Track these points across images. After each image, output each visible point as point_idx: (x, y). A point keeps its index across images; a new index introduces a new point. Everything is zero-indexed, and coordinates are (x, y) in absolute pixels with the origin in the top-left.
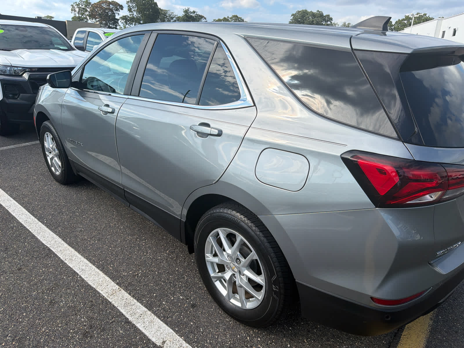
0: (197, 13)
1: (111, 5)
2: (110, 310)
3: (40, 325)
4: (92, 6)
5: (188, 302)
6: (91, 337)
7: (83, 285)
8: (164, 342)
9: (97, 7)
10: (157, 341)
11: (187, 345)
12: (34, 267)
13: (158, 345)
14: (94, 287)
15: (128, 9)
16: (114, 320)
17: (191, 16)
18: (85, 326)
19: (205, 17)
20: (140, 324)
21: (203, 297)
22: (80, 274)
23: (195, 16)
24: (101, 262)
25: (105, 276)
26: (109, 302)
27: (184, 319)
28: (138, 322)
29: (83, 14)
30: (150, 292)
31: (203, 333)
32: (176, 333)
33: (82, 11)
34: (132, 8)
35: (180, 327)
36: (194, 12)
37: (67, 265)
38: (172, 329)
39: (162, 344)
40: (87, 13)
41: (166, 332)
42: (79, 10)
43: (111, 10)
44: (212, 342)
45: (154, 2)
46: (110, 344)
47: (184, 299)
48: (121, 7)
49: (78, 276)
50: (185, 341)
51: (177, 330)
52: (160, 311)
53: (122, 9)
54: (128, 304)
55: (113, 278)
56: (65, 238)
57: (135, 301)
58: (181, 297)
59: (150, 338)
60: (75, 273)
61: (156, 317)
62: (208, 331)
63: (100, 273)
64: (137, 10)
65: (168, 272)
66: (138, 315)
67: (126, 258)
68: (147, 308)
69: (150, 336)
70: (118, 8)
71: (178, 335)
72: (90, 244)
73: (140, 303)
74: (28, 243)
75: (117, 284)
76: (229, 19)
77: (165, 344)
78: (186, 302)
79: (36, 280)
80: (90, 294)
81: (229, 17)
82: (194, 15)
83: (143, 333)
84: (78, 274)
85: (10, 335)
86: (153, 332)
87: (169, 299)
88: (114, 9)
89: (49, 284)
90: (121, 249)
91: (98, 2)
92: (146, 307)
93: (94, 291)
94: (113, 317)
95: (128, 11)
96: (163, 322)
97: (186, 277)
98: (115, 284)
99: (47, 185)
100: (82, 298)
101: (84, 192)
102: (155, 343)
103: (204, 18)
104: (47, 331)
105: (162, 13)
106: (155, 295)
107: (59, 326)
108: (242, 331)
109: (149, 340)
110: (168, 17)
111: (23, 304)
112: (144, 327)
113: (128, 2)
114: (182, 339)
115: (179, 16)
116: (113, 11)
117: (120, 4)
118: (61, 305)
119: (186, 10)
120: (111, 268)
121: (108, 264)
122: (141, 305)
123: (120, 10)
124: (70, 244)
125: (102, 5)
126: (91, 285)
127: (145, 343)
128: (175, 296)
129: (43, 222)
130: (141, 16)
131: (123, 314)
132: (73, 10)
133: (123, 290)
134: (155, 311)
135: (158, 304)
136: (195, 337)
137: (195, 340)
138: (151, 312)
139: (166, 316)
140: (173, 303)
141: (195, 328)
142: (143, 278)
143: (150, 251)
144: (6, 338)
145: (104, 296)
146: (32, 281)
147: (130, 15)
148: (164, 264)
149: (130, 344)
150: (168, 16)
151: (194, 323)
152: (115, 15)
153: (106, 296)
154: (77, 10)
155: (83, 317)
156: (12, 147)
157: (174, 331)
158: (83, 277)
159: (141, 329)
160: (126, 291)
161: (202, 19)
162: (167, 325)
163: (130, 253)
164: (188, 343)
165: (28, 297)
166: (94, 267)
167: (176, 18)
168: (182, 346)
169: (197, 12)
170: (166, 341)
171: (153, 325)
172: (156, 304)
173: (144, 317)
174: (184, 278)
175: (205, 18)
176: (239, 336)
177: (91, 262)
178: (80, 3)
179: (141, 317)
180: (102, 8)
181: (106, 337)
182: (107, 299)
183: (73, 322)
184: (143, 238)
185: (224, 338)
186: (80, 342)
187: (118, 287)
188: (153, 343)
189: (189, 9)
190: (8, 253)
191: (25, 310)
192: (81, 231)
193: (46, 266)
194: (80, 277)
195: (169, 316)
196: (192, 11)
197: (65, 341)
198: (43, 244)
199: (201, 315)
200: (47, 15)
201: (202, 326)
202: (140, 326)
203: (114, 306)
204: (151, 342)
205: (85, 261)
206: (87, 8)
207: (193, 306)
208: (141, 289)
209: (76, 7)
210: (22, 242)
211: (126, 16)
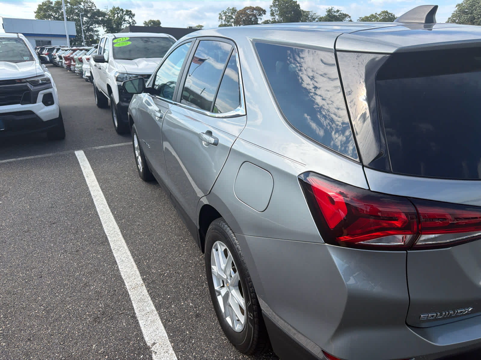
0: (341, 13)
1: (254, 11)
2: (125, 302)
3: (68, 302)
4: (237, 13)
5: (195, 310)
6: (99, 322)
7: (116, 275)
8: (154, 344)
9: (242, 14)
10: (149, 341)
11: (173, 352)
12: (88, 251)
13: (148, 345)
14: (124, 278)
15: (271, 13)
16: (124, 312)
17: (335, 16)
18: (99, 311)
19: (350, 15)
20: (142, 321)
21: (211, 309)
22: (118, 264)
23: (339, 15)
24: (140, 257)
25: (137, 270)
26: (128, 294)
27: (183, 326)
28: (142, 319)
29: (228, 22)
30: (167, 293)
31: (193, 345)
32: (169, 339)
33: (228, 18)
34: (274, 12)
35: (175, 333)
36: (338, 11)
37: (113, 254)
38: (167, 333)
39: (152, 346)
40: (232, 20)
41: (161, 334)
42: (226, 17)
43: (255, 16)
44: (197, 355)
45: (297, 4)
46: (110, 333)
47: (192, 306)
48: (264, 12)
49: (116, 266)
50: (173, 348)
51: (171, 335)
52: (166, 313)
53: (265, 14)
54: (143, 300)
55: (142, 273)
56: (123, 229)
57: (150, 298)
58: (191, 304)
59: (145, 337)
60: (115, 262)
61: (159, 318)
62: (198, 344)
63: (134, 266)
64: (279, 13)
65: (191, 277)
66: (145, 312)
67: (162, 257)
68: (156, 308)
69: (145, 334)
70: (261, 13)
71: (170, 341)
72: (140, 238)
73: (153, 301)
74: (94, 230)
75: (143, 279)
76: (377, 16)
77: (154, 346)
78: (194, 310)
79: (84, 263)
80: (117, 284)
81: (377, 14)
82: (337, 14)
83: (141, 330)
84: (116, 264)
85: (44, 305)
86: (149, 332)
87: (179, 303)
88: (257, 15)
89: (92, 268)
90: (163, 247)
91: (243, 9)
92: (156, 306)
93: (122, 282)
94: (125, 309)
95: (270, 15)
96: (163, 324)
97: (206, 285)
98: (141, 279)
99: (132, 180)
100: (110, 286)
101: (159, 190)
102: (146, 342)
103: (348, 17)
104: (70, 308)
105: (304, 15)
106: (169, 296)
107: (80, 307)
108: (232, 353)
109: (143, 338)
110: (310, 19)
111: (65, 281)
112: (145, 325)
113: (272, 6)
114: (172, 345)
115: (321, 16)
116: (256, 16)
117: (264, 9)
118: (91, 288)
119: (329, 10)
120: (145, 264)
121: (145, 260)
122: (152, 303)
123: (263, 15)
124: (124, 236)
125: (247, 11)
126: (122, 276)
127: (138, 340)
128: (186, 302)
129: (113, 213)
130: (282, 19)
131: (133, 309)
132: (221, 18)
133: (145, 287)
134: (161, 313)
135: (167, 306)
136: (184, 347)
137: (183, 350)
138: (158, 312)
139: (168, 320)
140: (181, 309)
141: (189, 338)
142: (167, 278)
143: (186, 253)
144: (40, 307)
145: (126, 288)
146: (81, 262)
147: (272, 19)
148: (192, 269)
149: (125, 337)
150: (310, 17)
151: (190, 332)
152: (258, 20)
153: (128, 289)
154: (224, 18)
155: (102, 303)
156: (123, 144)
157: (168, 335)
158: (119, 267)
159: (141, 326)
160: (146, 288)
161: (346, 18)
162: (165, 328)
163: (169, 252)
164: (174, 351)
165: (71, 276)
166: (132, 260)
167: (318, 18)
168: (168, 352)
169: (341, 11)
170: (156, 343)
171: (153, 324)
172: (166, 306)
173: (149, 316)
174: (203, 286)
175: (350, 17)
176: (226, 357)
177: (132, 255)
178: (227, 11)
179: (147, 315)
180: (246, 14)
181: (110, 326)
182: (128, 292)
183: (92, 306)
184: (187, 240)
185: (210, 355)
186: (89, 324)
187: (142, 282)
188: (145, 343)
189: (333, 8)
190: (76, 236)
191: (64, 287)
192: (139, 225)
193: (97, 252)
194: (118, 267)
195: (171, 320)
196: (336, 10)
197: (79, 320)
198: (104, 232)
199: (200, 327)
200: (198, 25)
201: (196, 337)
202: (141, 323)
203: (130, 299)
204: (143, 340)
205: (129, 253)
206: (233, 15)
207: (197, 316)
208: (160, 289)
209: (223, 15)
210: (90, 228)
211: (268, 20)
